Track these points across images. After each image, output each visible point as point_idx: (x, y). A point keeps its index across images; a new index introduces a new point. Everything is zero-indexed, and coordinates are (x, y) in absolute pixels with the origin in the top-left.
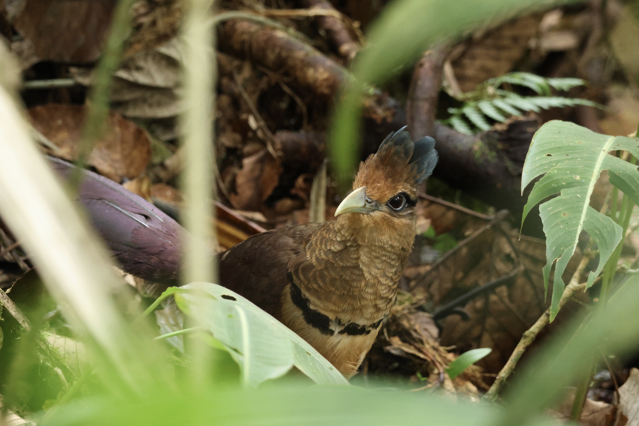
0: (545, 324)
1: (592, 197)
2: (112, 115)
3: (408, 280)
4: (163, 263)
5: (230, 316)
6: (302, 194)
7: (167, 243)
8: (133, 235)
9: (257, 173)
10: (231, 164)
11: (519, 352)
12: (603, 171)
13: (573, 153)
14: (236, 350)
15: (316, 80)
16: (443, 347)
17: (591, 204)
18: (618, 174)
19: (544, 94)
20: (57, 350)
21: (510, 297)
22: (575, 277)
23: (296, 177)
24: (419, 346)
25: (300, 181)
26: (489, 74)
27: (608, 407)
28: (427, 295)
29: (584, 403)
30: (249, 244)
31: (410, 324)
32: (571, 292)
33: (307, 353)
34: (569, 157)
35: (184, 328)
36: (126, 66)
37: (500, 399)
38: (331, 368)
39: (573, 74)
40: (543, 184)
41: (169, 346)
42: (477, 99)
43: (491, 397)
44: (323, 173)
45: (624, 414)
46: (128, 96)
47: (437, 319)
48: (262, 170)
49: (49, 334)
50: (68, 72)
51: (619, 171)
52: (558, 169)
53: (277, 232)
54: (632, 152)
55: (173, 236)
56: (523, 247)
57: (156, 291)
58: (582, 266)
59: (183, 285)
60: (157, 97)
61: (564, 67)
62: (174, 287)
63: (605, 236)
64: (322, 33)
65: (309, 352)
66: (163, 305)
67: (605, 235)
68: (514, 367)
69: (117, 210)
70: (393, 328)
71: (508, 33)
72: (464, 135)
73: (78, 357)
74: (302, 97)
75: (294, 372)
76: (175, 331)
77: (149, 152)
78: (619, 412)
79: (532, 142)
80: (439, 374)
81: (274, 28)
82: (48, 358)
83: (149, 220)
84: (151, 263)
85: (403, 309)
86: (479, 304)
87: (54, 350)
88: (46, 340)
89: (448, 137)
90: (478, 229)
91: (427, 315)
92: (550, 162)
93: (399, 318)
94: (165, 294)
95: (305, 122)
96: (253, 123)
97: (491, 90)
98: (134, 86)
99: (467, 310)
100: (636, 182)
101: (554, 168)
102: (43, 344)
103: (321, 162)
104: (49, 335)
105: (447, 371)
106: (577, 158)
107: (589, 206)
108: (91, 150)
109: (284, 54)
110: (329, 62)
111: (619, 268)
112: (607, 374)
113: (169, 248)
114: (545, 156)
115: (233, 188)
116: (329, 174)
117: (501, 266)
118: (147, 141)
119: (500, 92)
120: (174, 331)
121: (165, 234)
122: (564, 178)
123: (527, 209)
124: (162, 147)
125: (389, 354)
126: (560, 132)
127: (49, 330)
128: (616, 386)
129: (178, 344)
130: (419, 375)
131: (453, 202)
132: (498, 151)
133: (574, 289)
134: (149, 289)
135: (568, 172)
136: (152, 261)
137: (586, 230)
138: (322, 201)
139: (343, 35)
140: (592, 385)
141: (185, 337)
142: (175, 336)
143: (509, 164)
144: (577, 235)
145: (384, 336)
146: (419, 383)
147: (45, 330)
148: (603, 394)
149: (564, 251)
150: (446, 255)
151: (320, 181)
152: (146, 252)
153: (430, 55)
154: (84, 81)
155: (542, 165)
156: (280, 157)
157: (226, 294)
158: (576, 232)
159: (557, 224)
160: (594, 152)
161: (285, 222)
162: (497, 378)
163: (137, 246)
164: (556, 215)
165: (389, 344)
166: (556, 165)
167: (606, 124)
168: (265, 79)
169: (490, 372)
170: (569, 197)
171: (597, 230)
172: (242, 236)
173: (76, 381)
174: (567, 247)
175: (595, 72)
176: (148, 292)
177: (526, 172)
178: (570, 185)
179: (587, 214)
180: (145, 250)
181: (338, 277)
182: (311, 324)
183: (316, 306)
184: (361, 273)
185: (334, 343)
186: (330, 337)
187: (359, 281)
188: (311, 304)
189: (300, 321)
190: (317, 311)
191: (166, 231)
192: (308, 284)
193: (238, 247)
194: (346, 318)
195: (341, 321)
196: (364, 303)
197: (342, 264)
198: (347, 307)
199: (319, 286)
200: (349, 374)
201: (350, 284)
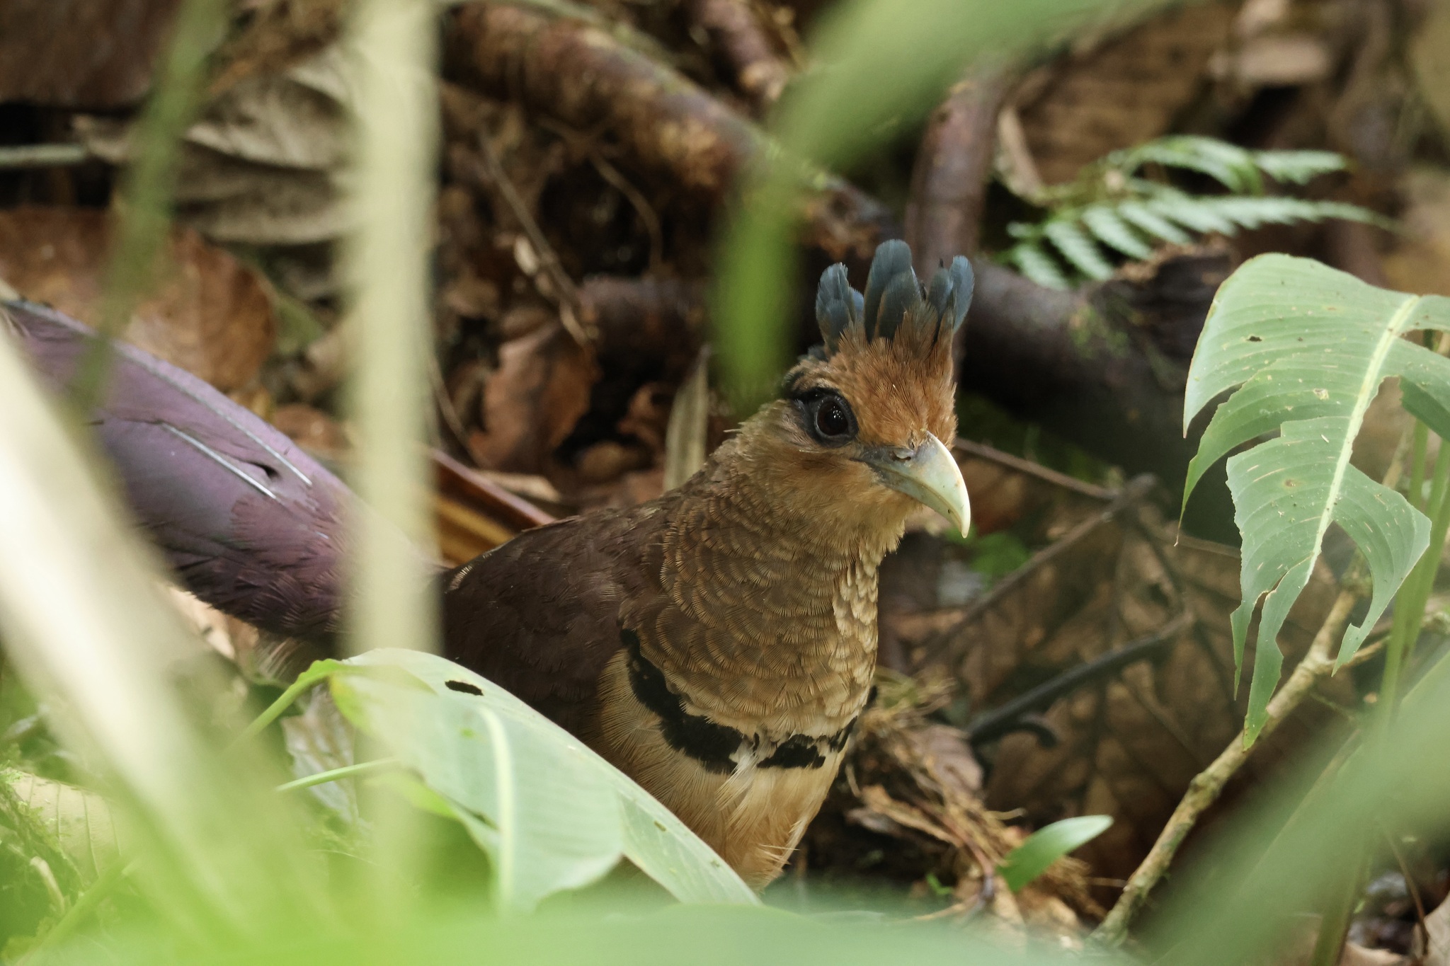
0: (1245, 757)
1: (1359, 443)
2: (177, 235)
3: (907, 646)
4: (306, 591)
5: (467, 734)
6: (646, 434)
7: (319, 538)
8: (235, 516)
9: (535, 380)
10: (472, 358)
11: (1181, 825)
12: (1386, 379)
13: (1313, 335)
14: (481, 818)
15: (683, 152)
16: (994, 812)
17: (1354, 461)
18: (1422, 388)
19: (1246, 191)
20: (39, 815)
21: (1160, 689)
22: (1320, 643)
23: (631, 392)
24: (935, 808)
25: (642, 401)
26: (1113, 139)
27: (1399, 964)
28: (953, 684)
29: (1342, 954)
30: (518, 552)
31: (910, 754)
32: (1311, 680)
33: (657, 825)
34: (1304, 345)
35: (356, 762)
36: (214, 115)
37: (1133, 942)
38: (714, 864)
39: (1317, 141)
40: (1238, 409)
41: (317, 807)
42: (1081, 202)
43: (1111, 936)
44: (700, 382)
46: (217, 188)
47: (978, 744)
48: (548, 373)
49: (18, 775)
50: (68, 128)
51: (1426, 381)
52: (1273, 373)
53: (583, 524)
55: (333, 522)
56: (1190, 566)
57: (287, 660)
58: (1336, 614)
59: (350, 657)
60: (290, 192)
61: (1295, 124)
62: (329, 661)
63: (1388, 539)
64: (699, 36)
65: (660, 822)
66: (301, 705)
67: (1388, 536)
68: (1167, 863)
69: (198, 450)
70: (870, 764)
71: (1159, 40)
72: (1048, 290)
73: (90, 832)
74: (649, 195)
75: (625, 871)
76: (333, 769)
77: (270, 328)
79: (1213, 305)
80: (982, 879)
81: (580, 25)
82: (16, 833)
83: (275, 478)
84: (277, 588)
85: (895, 719)
86: (1083, 706)
87: (29, 815)
88: (11, 790)
89: (1008, 296)
90: (1080, 522)
91: (953, 732)
92: (1257, 357)
93: (885, 740)
94: (305, 678)
95: (655, 256)
96: (525, 257)
97: (1114, 181)
98: (234, 163)
99: (1052, 720)
101: (1265, 369)
102: (4, 800)
103: (692, 354)
104: (19, 778)
105: (1001, 872)
106: (1324, 347)
107: (1350, 465)
108: (126, 319)
109: (605, 87)
110: (716, 109)
111: (1428, 620)
112: (1398, 883)
113: (323, 552)
114: (1244, 340)
115: (476, 416)
116: (713, 382)
117: (1136, 613)
118: (264, 303)
119: (1136, 186)
120: (328, 769)
121: (314, 516)
122: (1289, 395)
123: (1196, 469)
124: (302, 316)
125: (859, 830)
126: (1283, 283)
127: (19, 764)
128: (1420, 911)
129: (340, 802)
130: (932, 881)
131: (1020, 454)
132: (1131, 330)
133: (1317, 672)
134: (270, 652)
135: (1300, 380)
136: (280, 583)
137: (1341, 524)
138: (696, 453)
139: (751, 42)
140: (1360, 907)
141: (356, 783)
142: (332, 782)
143: (1159, 363)
144: (1318, 535)
145: (847, 783)
146: (934, 902)
147: (8, 766)
148: (1387, 931)
149: (1284, 573)
150: (1001, 587)
151: (690, 402)
152: (265, 562)
153: (966, 93)
154: (111, 150)
155: (1236, 363)
156: (592, 342)
157: (458, 680)
158: (1317, 528)
159: (1270, 507)
160: (1366, 332)
161: (604, 500)
162: (1127, 888)
163: (242, 546)
164: (1267, 485)
165: (859, 804)
166: (1270, 363)
167: (1399, 266)
168: (557, 151)
169: (1109, 874)
170: (1300, 441)
171: (1367, 523)
172: (497, 535)
173: (84, 890)
174: (1293, 566)
175: (1371, 136)
176: (263, 668)
177: (1197, 380)
178: (1304, 411)
179: (1345, 484)
180: (263, 556)
181: (773, 641)
182: (682, 750)
183: (705, 707)
184: (827, 623)
185: (735, 796)
186: (726, 779)
187: (821, 641)
188: (692, 703)
189: (648, 743)
190: (708, 719)
191: (318, 510)
192: (686, 661)
193: (490, 558)
194: (782, 727)
195: (769, 734)
196: (825, 685)
197: (781, 610)
198: (786, 704)
199: (714, 663)
200: (762, 876)
201: (799, 652)
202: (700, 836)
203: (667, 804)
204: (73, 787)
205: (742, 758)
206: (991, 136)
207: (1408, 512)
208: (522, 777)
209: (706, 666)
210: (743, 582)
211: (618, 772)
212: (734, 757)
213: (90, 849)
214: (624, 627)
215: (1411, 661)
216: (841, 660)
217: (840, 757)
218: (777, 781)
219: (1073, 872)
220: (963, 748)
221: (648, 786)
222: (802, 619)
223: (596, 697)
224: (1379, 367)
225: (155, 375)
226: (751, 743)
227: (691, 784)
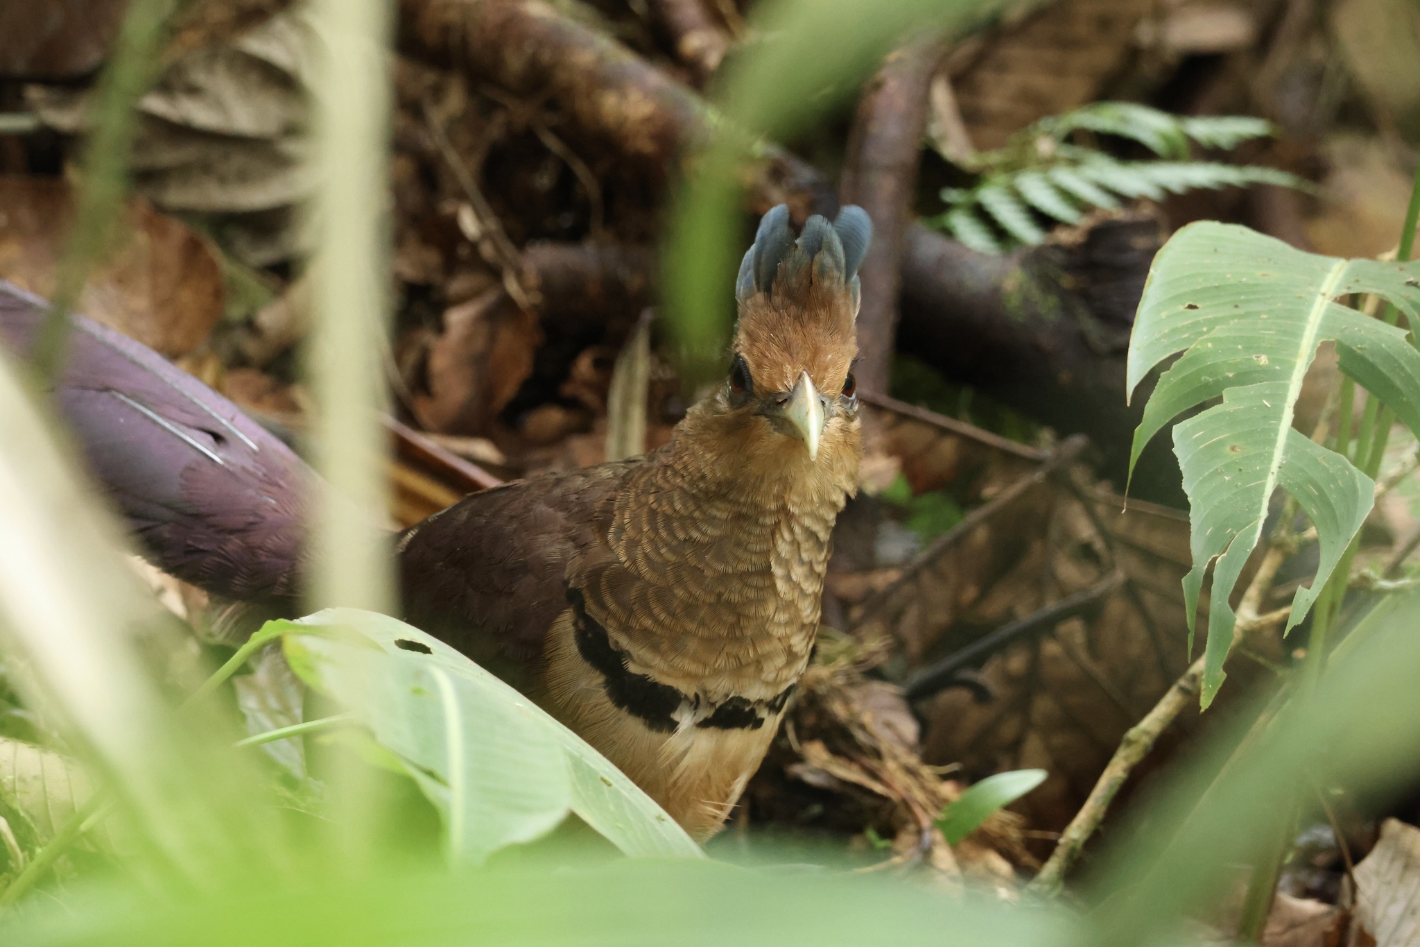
0: (1175, 713)
1: (1299, 408)
2: (130, 203)
3: (845, 604)
4: (254, 555)
5: (417, 691)
6: (589, 397)
7: (266, 503)
8: (183, 482)
9: (479, 344)
10: (418, 323)
11: (1114, 779)
12: (1322, 343)
13: (1248, 301)
14: (431, 774)
15: (623, 120)
16: (931, 767)
17: (1295, 423)
18: (1359, 351)
19: (1173, 156)
21: (1092, 645)
22: (1249, 600)
23: (573, 356)
24: (873, 763)
25: (584, 366)
26: (1041, 106)
27: (1329, 913)
28: (890, 641)
29: (1272, 904)
30: (464, 515)
31: (849, 710)
32: (1240, 636)
33: (603, 780)
34: (1241, 311)
35: (306, 719)
36: (167, 85)
37: (1067, 893)
38: (660, 819)
39: (1242, 107)
40: (1181, 376)
41: (269, 763)
42: (1013, 167)
43: (1046, 887)
44: (640, 346)
45: (1367, 929)
46: (167, 156)
47: (915, 700)
48: (492, 338)
50: (19, 97)
51: (1362, 344)
52: (1213, 340)
53: (528, 488)
54: (1390, 296)
55: (280, 487)
56: (1121, 525)
57: (236, 623)
58: (1265, 571)
59: (302, 616)
60: (238, 160)
61: (1221, 90)
62: (281, 621)
63: (1332, 502)
64: (637, 5)
65: (606, 778)
66: (253, 664)
67: (1333, 498)
68: (1100, 816)
69: (146, 417)
70: (810, 720)
71: (1086, 7)
72: (981, 255)
73: (47, 789)
74: (590, 162)
75: (573, 826)
76: (284, 727)
77: (219, 295)
78: (1354, 925)
79: (1150, 275)
80: (920, 832)
83: (222, 445)
84: (227, 553)
85: (834, 675)
86: (1017, 662)
89: (942, 261)
90: (1013, 482)
91: (890, 689)
92: (1195, 324)
93: (824, 697)
94: (258, 638)
95: (596, 222)
96: (469, 223)
97: (1045, 146)
98: (183, 132)
99: (987, 676)
100: (1402, 369)
101: (1205, 337)
103: (634, 319)
105: (938, 824)
106: (1259, 313)
107: (1294, 430)
109: (546, 56)
110: (654, 77)
111: (1354, 577)
112: (1326, 835)
113: (271, 517)
114: (1181, 308)
115: (422, 380)
116: (656, 345)
117: (1069, 571)
118: (212, 267)
119: (1066, 152)
120: (279, 726)
121: (261, 481)
122: (1229, 362)
123: (1142, 436)
124: (251, 282)
125: (799, 784)
126: (1216, 250)
128: (1349, 862)
129: (293, 760)
130: (871, 834)
131: (954, 415)
132: (1064, 295)
133: (1246, 629)
134: (220, 615)
135: (1240, 347)
136: (230, 547)
138: (637, 415)
139: (690, 12)
140: (1290, 858)
141: (307, 739)
142: (283, 740)
143: (1090, 326)
144: (1264, 498)
145: (787, 739)
146: (873, 855)
148: (1315, 881)
149: (1233, 537)
150: (937, 545)
151: (631, 367)
152: (214, 526)
153: (899, 61)
154: (64, 119)
155: (1175, 331)
156: (535, 307)
157: (407, 639)
158: (1263, 492)
159: (1216, 473)
160: (1301, 297)
161: (547, 463)
162: (1062, 841)
163: (191, 511)
164: (1213, 451)
165: (799, 759)
166: (1208, 332)
167: (1323, 230)
168: (499, 119)
169: (1044, 827)
170: (1242, 407)
171: (1313, 485)
172: (444, 497)
173: (41, 846)
174: (1242, 528)
175: (1294, 103)
176: (215, 628)
177: (1138, 349)
178: (1245, 377)
179: (1288, 448)
180: (212, 520)
181: (712, 599)
182: (625, 708)
183: (647, 666)
184: (767, 583)
185: (677, 753)
186: (668, 738)
187: (761, 602)
188: (634, 661)
189: (593, 701)
190: (649, 678)
191: (265, 475)
192: (628, 618)
193: (435, 522)
194: (721, 688)
195: (709, 695)
196: (765, 648)
197: (722, 567)
198: (725, 663)
199: (656, 621)
200: (705, 830)
201: (738, 612)
202: (645, 790)
203: (612, 759)
204: (31, 745)
205: (684, 718)
206: (924, 103)
207: (1351, 473)
208: (472, 733)
209: (648, 623)
210: (685, 540)
211: (565, 728)
212: (675, 716)
213: (46, 805)
214: (570, 586)
215: (1339, 618)
216: (779, 624)
217: (780, 717)
218: (717, 741)
219: (1008, 825)
220: (901, 704)
221: (593, 742)
222: (743, 576)
223: (543, 656)
224: (1315, 331)
225: (103, 344)
226: (692, 703)
227: (634, 741)
